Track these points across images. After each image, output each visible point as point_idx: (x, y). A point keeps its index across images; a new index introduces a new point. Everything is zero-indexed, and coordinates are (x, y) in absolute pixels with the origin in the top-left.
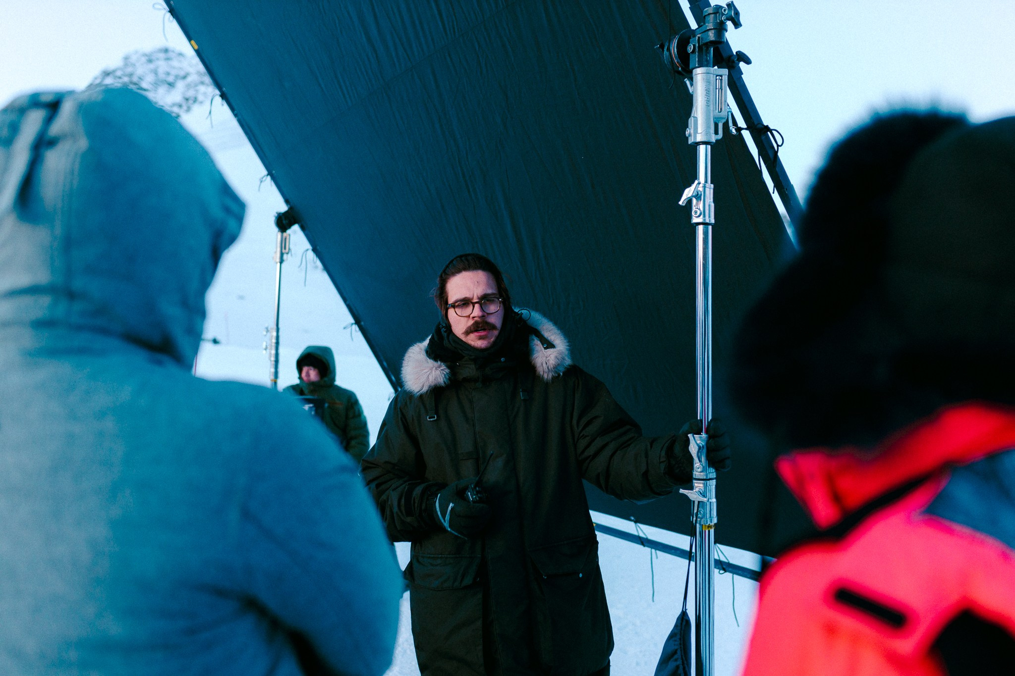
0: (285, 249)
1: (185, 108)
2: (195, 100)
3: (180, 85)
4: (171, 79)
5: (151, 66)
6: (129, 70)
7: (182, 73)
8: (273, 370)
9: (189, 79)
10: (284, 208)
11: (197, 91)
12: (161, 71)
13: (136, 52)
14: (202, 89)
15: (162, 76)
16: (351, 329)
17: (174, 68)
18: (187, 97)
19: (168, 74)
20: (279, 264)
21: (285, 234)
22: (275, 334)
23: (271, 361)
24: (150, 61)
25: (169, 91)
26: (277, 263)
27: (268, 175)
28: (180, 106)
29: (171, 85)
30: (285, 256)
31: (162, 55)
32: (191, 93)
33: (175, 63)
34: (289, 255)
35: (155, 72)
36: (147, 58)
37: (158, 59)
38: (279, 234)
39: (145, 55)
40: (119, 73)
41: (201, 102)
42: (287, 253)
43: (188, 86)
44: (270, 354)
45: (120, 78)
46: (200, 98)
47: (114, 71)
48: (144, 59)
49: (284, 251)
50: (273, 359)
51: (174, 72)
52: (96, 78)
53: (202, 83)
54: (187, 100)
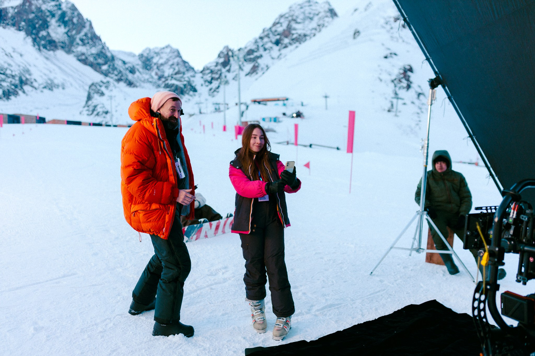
0: (433, 98)
1: (318, 30)
2: (323, 25)
3: (316, 18)
4: (311, 16)
5: (302, 10)
6: (292, 13)
7: (317, 12)
8: (425, 161)
9: (320, 15)
10: (433, 76)
11: (324, 21)
12: (307, 12)
13: (295, 4)
14: (327, 19)
15: (308, 15)
16: (467, 140)
17: (313, 10)
18: (319, 24)
19: (310, 13)
20: (430, 106)
21: (434, 90)
22: (427, 142)
23: (424, 156)
24: (302, 8)
25: (310, 22)
26: (429, 105)
27: (426, 60)
28: (316, 29)
29: (311, 19)
30: (433, 102)
31: (307, 4)
32: (321, 22)
33: (314, 8)
34: (435, 101)
35: (304, 13)
36: (300, 6)
37: (305, 6)
38: (431, 90)
39: (299, 5)
40: (287, 15)
41: (326, 27)
42: (434, 100)
43: (320, 19)
44: (424, 152)
45: (287, 18)
46: (326, 24)
47: (284, 15)
48: (299, 7)
49: (433, 99)
50: (425, 155)
51: (313, 12)
52: (276, 19)
53: (327, 16)
54: (319, 26)
